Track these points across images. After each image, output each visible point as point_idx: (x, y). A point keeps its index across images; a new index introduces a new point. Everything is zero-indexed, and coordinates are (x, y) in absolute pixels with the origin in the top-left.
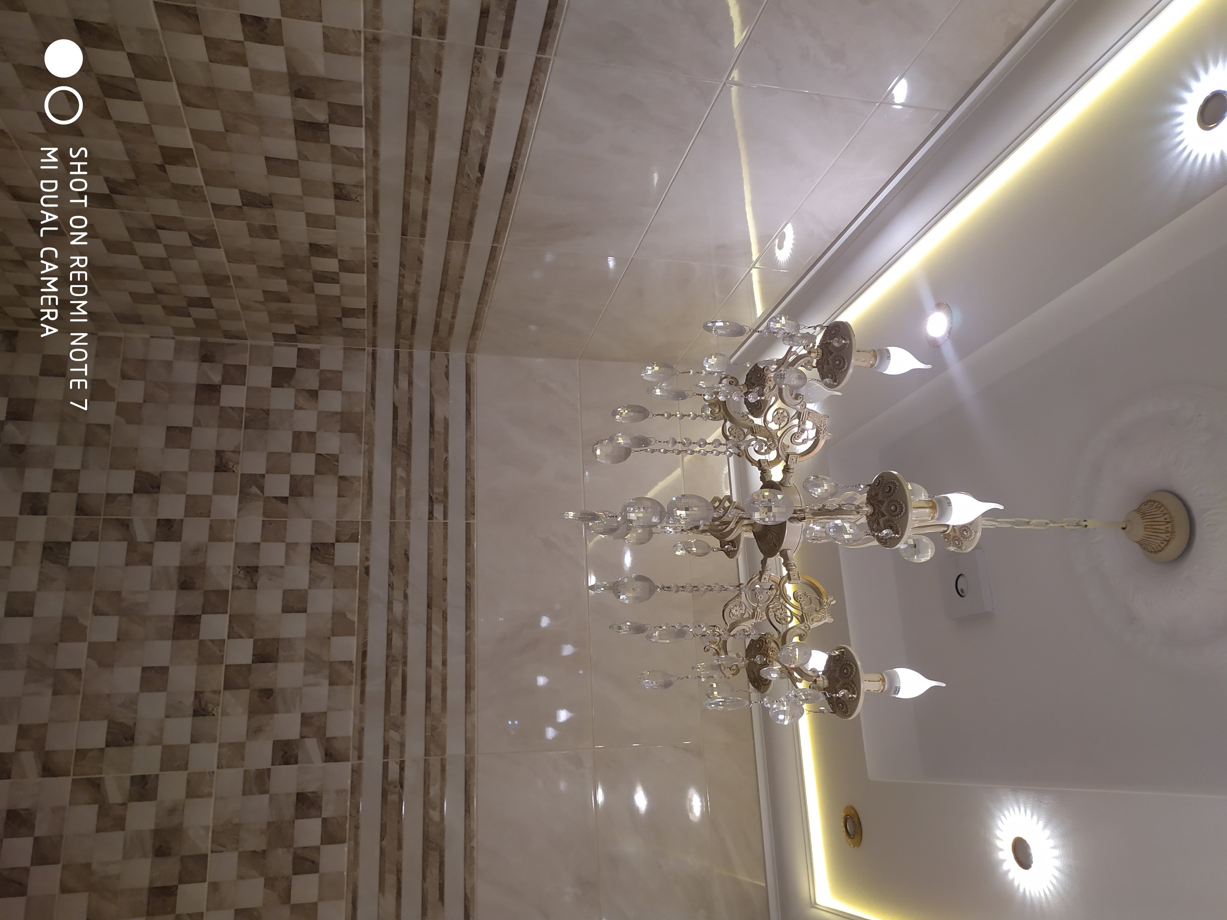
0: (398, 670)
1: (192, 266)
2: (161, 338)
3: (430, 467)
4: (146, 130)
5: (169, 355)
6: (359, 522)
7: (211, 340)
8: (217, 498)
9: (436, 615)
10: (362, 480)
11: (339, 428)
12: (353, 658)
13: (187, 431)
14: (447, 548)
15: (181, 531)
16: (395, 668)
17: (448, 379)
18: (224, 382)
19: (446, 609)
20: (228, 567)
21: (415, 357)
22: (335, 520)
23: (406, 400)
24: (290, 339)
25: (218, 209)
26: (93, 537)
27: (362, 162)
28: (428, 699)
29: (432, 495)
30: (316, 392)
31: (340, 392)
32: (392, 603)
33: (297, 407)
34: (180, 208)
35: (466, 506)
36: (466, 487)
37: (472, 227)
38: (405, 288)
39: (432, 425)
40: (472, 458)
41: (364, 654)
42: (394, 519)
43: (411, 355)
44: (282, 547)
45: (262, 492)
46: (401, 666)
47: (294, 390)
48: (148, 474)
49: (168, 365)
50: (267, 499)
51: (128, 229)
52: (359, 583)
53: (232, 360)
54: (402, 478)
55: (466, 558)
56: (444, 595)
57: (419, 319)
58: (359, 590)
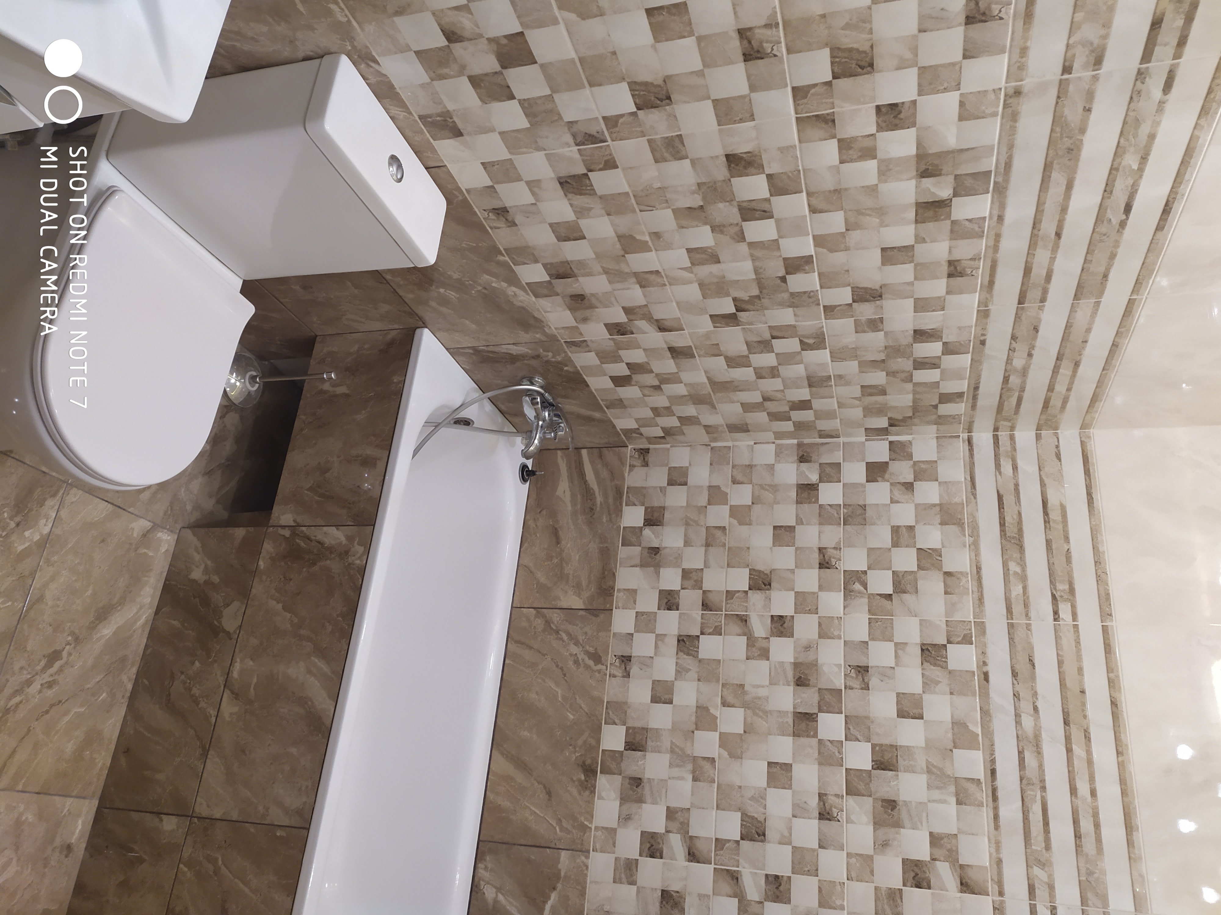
0: (1036, 796)
1: (799, 370)
2: (763, 443)
3: (1048, 560)
4: (775, 244)
5: (771, 460)
6: (970, 622)
7: (806, 441)
8: (823, 595)
9: (1077, 735)
10: (969, 575)
11: (939, 521)
12: (981, 777)
13: (791, 529)
14: (1081, 655)
15: (793, 626)
16: (1032, 793)
17: (1060, 460)
18: (821, 480)
19: (1087, 728)
20: (839, 666)
21: (1017, 440)
22: (944, 620)
23: (1012, 487)
24: (883, 432)
25: (829, 310)
26: (717, 631)
27: (983, 232)
28: (1078, 836)
29: (1055, 593)
30: (911, 484)
31: (937, 482)
32: (1020, 716)
33: (893, 501)
34: (795, 315)
35: (1100, 606)
36: (1098, 584)
37: (1107, 280)
38: (1014, 363)
39: (1046, 513)
40: (1101, 549)
41: (993, 772)
42: (1012, 619)
43: (1012, 438)
44: (890, 647)
45: (866, 589)
46: (1039, 792)
47: (889, 483)
48: (760, 571)
49: (771, 468)
50: (871, 596)
51: (747, 343)
52: (979, 691)
53: (826, 459)
54: (1016, 573)
55: (1107, 667)
56: (1083, 711)
57: (1026, 395)
58: (980, 699)
